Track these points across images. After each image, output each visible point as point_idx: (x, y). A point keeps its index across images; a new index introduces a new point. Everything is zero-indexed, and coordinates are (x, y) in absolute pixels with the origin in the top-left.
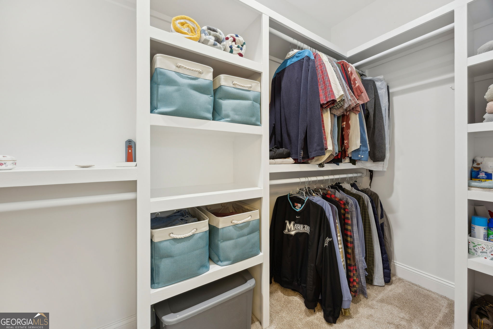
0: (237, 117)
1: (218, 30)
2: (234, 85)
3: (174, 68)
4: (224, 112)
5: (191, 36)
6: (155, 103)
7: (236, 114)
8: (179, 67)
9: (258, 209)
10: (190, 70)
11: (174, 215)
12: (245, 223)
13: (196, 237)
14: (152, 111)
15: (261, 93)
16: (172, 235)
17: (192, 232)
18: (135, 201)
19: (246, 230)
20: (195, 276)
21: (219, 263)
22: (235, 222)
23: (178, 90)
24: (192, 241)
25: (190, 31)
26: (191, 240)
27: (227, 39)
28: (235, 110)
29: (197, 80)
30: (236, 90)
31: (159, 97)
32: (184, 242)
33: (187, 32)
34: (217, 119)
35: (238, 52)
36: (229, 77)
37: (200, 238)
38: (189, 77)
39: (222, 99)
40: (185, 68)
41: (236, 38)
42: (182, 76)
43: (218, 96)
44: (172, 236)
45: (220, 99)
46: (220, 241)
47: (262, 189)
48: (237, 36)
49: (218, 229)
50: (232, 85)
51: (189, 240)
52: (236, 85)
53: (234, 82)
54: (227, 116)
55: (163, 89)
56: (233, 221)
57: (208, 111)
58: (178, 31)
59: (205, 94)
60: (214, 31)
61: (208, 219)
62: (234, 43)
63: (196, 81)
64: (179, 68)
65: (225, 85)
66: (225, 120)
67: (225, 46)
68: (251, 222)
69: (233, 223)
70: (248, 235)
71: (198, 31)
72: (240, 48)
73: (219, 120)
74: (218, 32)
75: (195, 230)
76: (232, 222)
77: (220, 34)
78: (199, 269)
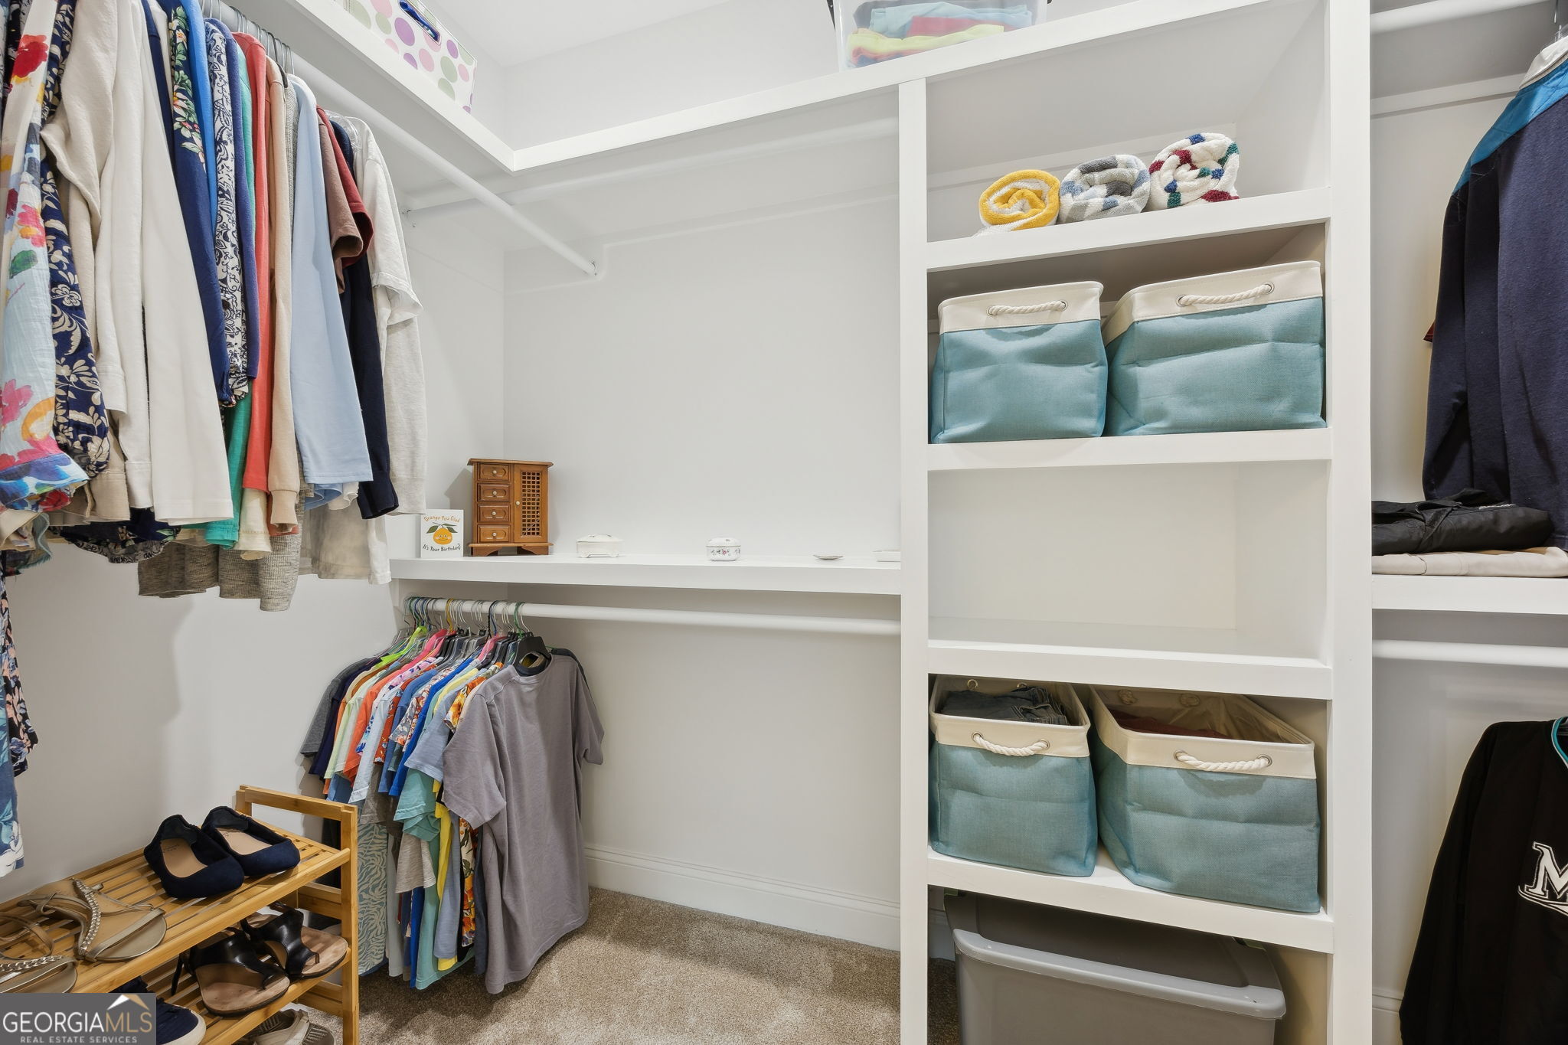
0: (1196, 413)
1: (1121, 157)
2: (1185, 308)
3: (983, 320)
4: (1144, 404)
5: (1029, 217)
6: (939, 416)
7: (1196, 403)
8: (996, 314)
9: (1309, 743)
10: (1024, 312)
11: (1013, 694)
12: (1240, 778)
13: (1044, 765)
14: (931, 440)
15: (1324, 298)
16: (977, 738)
17: (1034, 747)
18: (896, 639)
19: (1240, 803)
20: (1041, 869)
21: (1130, 871)
22: (1192, 761)
23: (990, 376)
24: (1030, 772)
25: (1027, 205)
26: (1029, 769)
27: (1157, 166)
28: (1190, 391)
29: (1048, 332)
30: (1193, 320)
31: (949, 403)
32: (1011, 766)
33: (1019, 212)
34: (1122, 427)
35: (1205, 191)
36: (1163, 286)
37: (1057, 770)
38: (1024, 330)
39: (1140, 363)
40: (1011, 312)
41: (1195, 149)
42: (1005, 333)
43: (1123, 356)
44: (979, 743)
45: (1135, 363)
46: (1133, 805)
47: (1330, 667)
48: (1197, 139)
49: (1123, 765)
50: (1178, 310)
51: (1025, 767)
52: (1198, 306)
53: (1185, 298)
54: (1159, 414)
55: (957, 381)
56: (1182, 757)
57: (1085, 411)
58: (997, 221)
59: (1076, 364)
60: (1105, 169)
61: (1088, 725)
62: (1185, 170)
63: (1042, 335)
64: (998, 318)
65: (1148, 318)
66: (1147, 429)
67: (1146, 198)
68: (1268, 780)
69: (1182, 761)
70: (1248, 821)
71: (1049, 196)
72: (1208, 174)
73: (1129, 430)
74: (1119, 165)
75: (1043, 745)
76: (1180, 758)
77: (1128, 166)
78: (1054, 858)
